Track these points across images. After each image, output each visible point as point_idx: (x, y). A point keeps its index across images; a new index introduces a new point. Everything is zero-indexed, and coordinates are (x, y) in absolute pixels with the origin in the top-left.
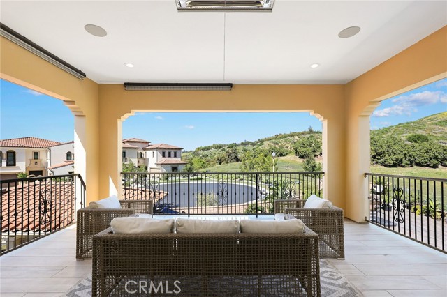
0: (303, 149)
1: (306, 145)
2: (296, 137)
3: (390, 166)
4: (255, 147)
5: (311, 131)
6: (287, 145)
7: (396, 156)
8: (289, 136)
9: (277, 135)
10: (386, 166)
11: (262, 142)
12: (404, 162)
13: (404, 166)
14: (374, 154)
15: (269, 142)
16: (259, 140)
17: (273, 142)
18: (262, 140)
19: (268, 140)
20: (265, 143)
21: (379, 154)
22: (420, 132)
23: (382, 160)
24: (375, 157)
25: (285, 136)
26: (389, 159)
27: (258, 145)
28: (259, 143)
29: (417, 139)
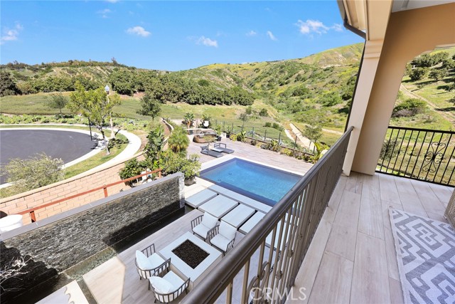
0: (121, 84)
1: (123, 80)
2: (99, 68)
3: (192, 104)
4: (37, 74)
5: (115, 64)
6: (88, 76)
7: (196, 96)
8: (89, 65)
9: (72, 62)
10: (190, 103)
11: (49, 68)
12: (201, 101)
13: (199, 104)
14: (183, 93)
15: (60, 69)
16: (43, 64)
17: (67, 70)
18: (47, 65)
19: (59, 66)
20: (55, 70)
21: (186, 94)
22: (204, 78)
23: (188, 99)
24: (182, 96)
25: (83, 65)
26: (192, 98)
27: (43, 71)
28: (44, 69)
29: (203, 83)
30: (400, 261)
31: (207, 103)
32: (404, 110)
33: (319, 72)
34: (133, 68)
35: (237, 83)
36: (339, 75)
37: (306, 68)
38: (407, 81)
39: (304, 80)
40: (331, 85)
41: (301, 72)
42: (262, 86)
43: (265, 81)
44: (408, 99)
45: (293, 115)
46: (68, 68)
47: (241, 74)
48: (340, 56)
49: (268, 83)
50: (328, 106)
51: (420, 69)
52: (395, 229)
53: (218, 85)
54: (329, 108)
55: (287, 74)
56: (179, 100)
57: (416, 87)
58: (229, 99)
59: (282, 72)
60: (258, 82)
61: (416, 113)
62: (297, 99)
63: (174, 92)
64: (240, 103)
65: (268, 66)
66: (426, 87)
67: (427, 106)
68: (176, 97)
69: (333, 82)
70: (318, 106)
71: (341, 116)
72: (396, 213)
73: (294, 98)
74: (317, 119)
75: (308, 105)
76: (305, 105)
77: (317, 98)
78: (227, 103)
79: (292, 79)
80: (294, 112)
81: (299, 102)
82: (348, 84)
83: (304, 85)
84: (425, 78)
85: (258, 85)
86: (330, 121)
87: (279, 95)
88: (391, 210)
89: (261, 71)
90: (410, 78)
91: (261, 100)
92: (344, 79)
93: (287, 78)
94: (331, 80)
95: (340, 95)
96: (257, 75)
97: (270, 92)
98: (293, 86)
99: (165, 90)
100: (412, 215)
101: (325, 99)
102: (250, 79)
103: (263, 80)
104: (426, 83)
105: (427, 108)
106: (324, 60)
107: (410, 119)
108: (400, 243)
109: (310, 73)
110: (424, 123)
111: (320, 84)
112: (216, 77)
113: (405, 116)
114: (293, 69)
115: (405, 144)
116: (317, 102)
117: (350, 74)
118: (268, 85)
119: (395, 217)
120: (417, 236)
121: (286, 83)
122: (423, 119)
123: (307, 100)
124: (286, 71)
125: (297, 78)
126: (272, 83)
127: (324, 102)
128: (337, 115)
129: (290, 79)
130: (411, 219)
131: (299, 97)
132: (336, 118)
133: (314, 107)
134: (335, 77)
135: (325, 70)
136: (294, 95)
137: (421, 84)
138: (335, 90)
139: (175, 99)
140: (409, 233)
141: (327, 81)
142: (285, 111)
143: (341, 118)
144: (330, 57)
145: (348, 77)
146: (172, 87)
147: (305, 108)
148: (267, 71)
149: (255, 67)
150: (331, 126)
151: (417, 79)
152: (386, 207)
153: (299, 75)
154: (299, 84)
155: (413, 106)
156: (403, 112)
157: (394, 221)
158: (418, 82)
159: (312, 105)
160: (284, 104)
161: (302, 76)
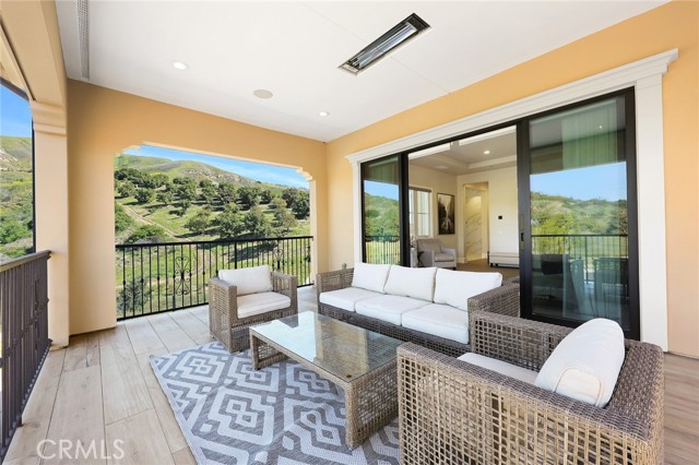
30: (180, 418)
38: (134, 204)
44: (141, 225)
51: (145, 190)
52: (164, 382)
57: (146, 212)
66: (158, 212)
72: (161, 361)
88: (152, 361)
90: (136, 200)
100: (180, 352)
104: (157, 207)
108: (175, 395)
115: (154, 283)
119: (160, 368)
120: (192, 373)
130: (180, 357)
140: (182, 376)
151: (145, 202)
152: (144, 361)
155: (150, 234)
157: (159, 374)
158: (146, 205)
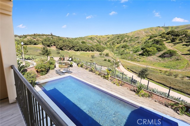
0: (46, 42)
2: (45, 37)
3: (76, 51)
4: (21, 39)
5: (52, 35)
7: (78, 48)
8: (41, 35)
9: (35, 34)
12: (80, 50)
13: (79, 51)
14: (72, 46)
15: (30, 37)
16: (24, 35)
17: (33, 37)
18: (25, 35)
19: (30, 36)
20: (28, 37)
21: (73, 47)
22: (84, 41)
23: (74, 49)
24: (72, 47)
25: (39, 35)
26: (76, 48)
27: (23, 37)
28: (24, 37)
29: (83, 43)
31: (83, 50)
32: (167, 55)
33: (133, 38)
34: (59, 37)
35: (99, 43)
36: (141, 40)
37: (128, 37)
39: (127, 41)
40: (138, 44)
41: (126, 39)
42: (110, 44)
43: (111, 42)
45: (121, 56)
46: (33, 36)
47: (102, 39)
48: (144, 32)
49: (112, 43)
50: (135, 52)
53: (90, 44)
54: (136, 53)
55: (120, 39)
56: (70, 49)
58: (93, 49)
59: (118, 38)
60: (108, 42)
61: (172, 56)
62: (123, 49)
63: (68, 46)
64: (98, 51)
65: (113, 36)
67: (178, 52)
68: (69, 48)
69: (138, 43)
70: (131, 52)
71: (140, 56)
73: (122, 49)
74: (130, 58)
75: (127, 52)
76: (126, 52)
77: (131, 49)
78: (92, 51)
79: (122, 41)
80: (121, 55)
81: (124, 51)
82: (144, 43)
83: (127, 44)
84: (177, 41)
85: (108, 44)
86: (135, 59)
87: (116, 48)
89: (110, 38)
91: (108, 50)
92: (143, 41)
93: (120, 41)
94: (138, 42)
95: (141, 48)
96: (108, 40)
97: (113, 46)
98: (122, 44)
99: (64, 45)
101: (135, 49)
102: (105, 41)
103: (110, 42)
105: (177, 53)
106: (136, 34)
107: (170, 58)
109: (129, 39)
110: (176, 60)
111: (133, 43)
112: (90, 40)
113: (168, 57)
114: (123, 37)
116: (131, 51)
117: (146, 39)
118: (112, 44)
121: (120, 43)
122: (175, 58)
123: (127, 50)
124: (120, 38)
125: (124, 41)
126: (114, 43)
127: (134, 51)
128: (139, 56)
129: (121, 41)
131: (124, 49)
132: (138, 58)
133: (129, 53)
134: (140, 40)
135: (136, 38)
136: (122, 48)
137: (175, 43)
138: (139, 46)
139: (68, 49)
141: (136, 42)
142: (118, 54)
143: (140, 57)
144: (139, 33)
145: (145, 41)
146: (67, 44)
147: (126, 53)
148: (112, 38)
149: (108, 37)
150: (135, 61)
153: (125, 40)
154: (125, 43)
156: (166, 55)
159: (129, 52)
160: (118, 51)
161: (126, 40)
